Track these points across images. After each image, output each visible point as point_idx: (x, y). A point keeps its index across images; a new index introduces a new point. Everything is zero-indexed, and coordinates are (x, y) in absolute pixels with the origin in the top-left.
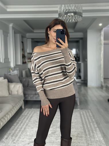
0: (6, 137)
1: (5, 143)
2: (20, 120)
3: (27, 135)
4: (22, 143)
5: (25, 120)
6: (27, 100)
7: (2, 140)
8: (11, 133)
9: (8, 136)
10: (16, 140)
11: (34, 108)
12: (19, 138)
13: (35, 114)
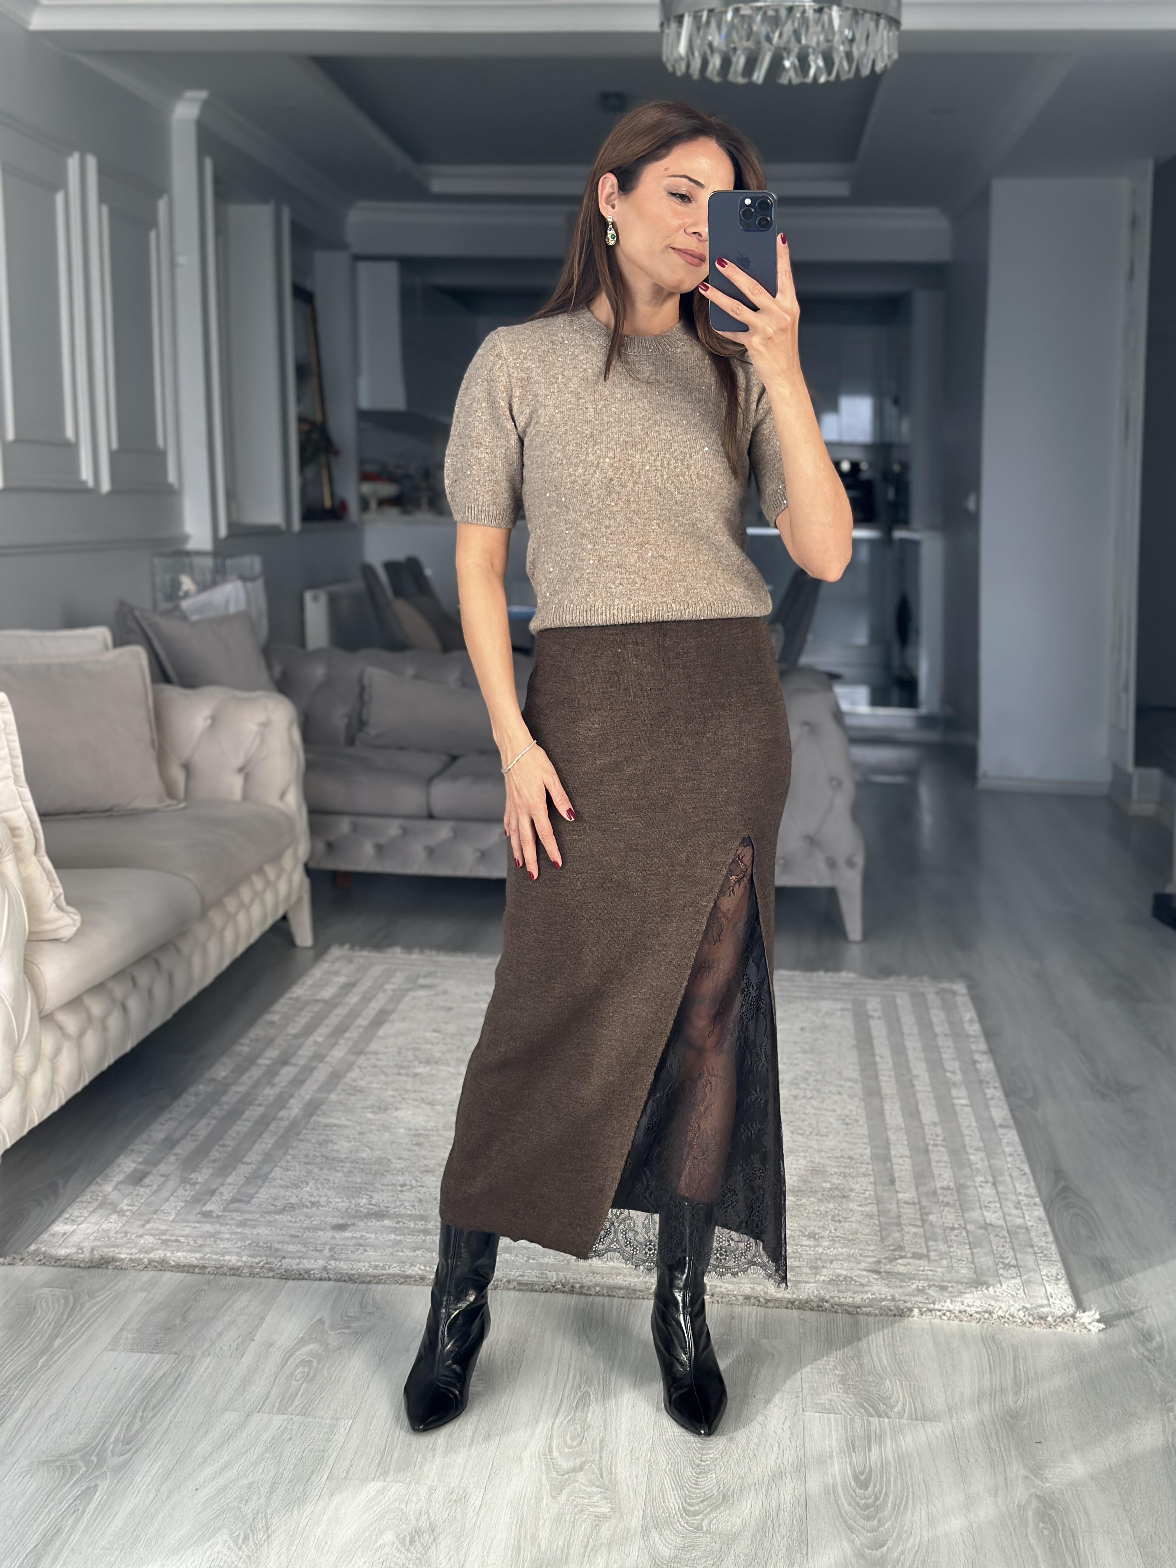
0: (127, 1164)
1: (121, 1213)
2: (269, 1042)
3: (331, 1162)
4: (284, 1218)
5: (319, 1036)
6: (344, 866)
7: (93, 1188)
8: (177, 1135)
9: (153, 1162)
10: (227, 1193)
11: (408, 948)
12: (258, 1177)
13: (421, 993)
